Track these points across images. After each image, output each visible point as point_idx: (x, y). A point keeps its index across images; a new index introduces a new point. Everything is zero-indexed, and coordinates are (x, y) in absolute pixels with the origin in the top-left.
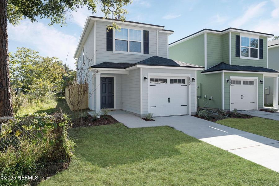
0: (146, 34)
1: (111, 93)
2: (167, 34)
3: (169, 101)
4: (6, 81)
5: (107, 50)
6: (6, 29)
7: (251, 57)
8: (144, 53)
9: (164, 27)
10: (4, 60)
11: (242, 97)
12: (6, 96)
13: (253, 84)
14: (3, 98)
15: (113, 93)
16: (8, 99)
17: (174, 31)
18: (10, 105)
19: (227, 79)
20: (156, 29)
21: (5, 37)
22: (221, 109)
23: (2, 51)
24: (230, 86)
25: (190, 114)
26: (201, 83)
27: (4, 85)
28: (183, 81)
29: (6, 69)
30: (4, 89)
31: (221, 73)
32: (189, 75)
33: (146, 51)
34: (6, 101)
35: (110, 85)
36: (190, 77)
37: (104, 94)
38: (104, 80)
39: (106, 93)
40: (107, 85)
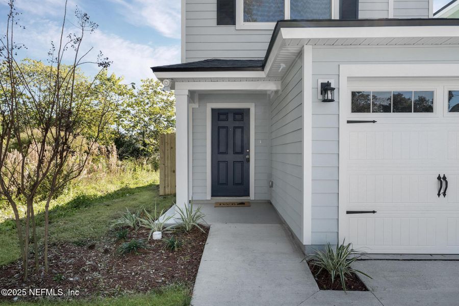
3: (443, 191)
15: (249, 153)
35: (239, 131)
37: (222, 157)
38: (222, 117)
39: (226, 153)
40: (231, 130)
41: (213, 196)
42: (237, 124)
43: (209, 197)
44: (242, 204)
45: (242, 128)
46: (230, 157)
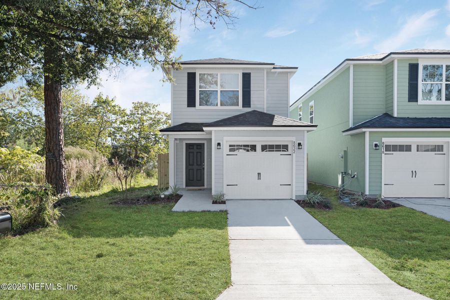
0: (247, 78)
1: (201, 165)
2: (287, 73)
3: (259, 178)
4: (59, 151)
5: (188, 107)
6: (59, 94)
7: (446, 100)
8: (243, 107)
9: (273, 64)
10: (57, 129)
11: (414, 174)
12: (59, 167)
13: (442, 151)
14: (55, 169)
15: (204, 165)
16: (60, 171)
17: (297, 68)
18: (62, 177)
19: (374, 143)
20: (263, 69)
21: (57, 104)
22: (362, 194)
23: (55, 119)
24: (383, 155)
25: (294, 198)
26: (346, 149)
27: (56, 156)
28: (285, 147)
29: (58, 138)
30: (56, 160)
31: (364, 133)
32: (294, 139)
33: (247, 102)
34: (58, 173)
35: (199, 154)
36: (294, 142)
37: (191, 167)
38: (191, 147)
39: (193, 165)
40: (195, 154)
41: (186, 186)
42: (198, 151)
43: (184, 187)
44: (200, 190)
45: (201, 153)
46: (195, 167)
